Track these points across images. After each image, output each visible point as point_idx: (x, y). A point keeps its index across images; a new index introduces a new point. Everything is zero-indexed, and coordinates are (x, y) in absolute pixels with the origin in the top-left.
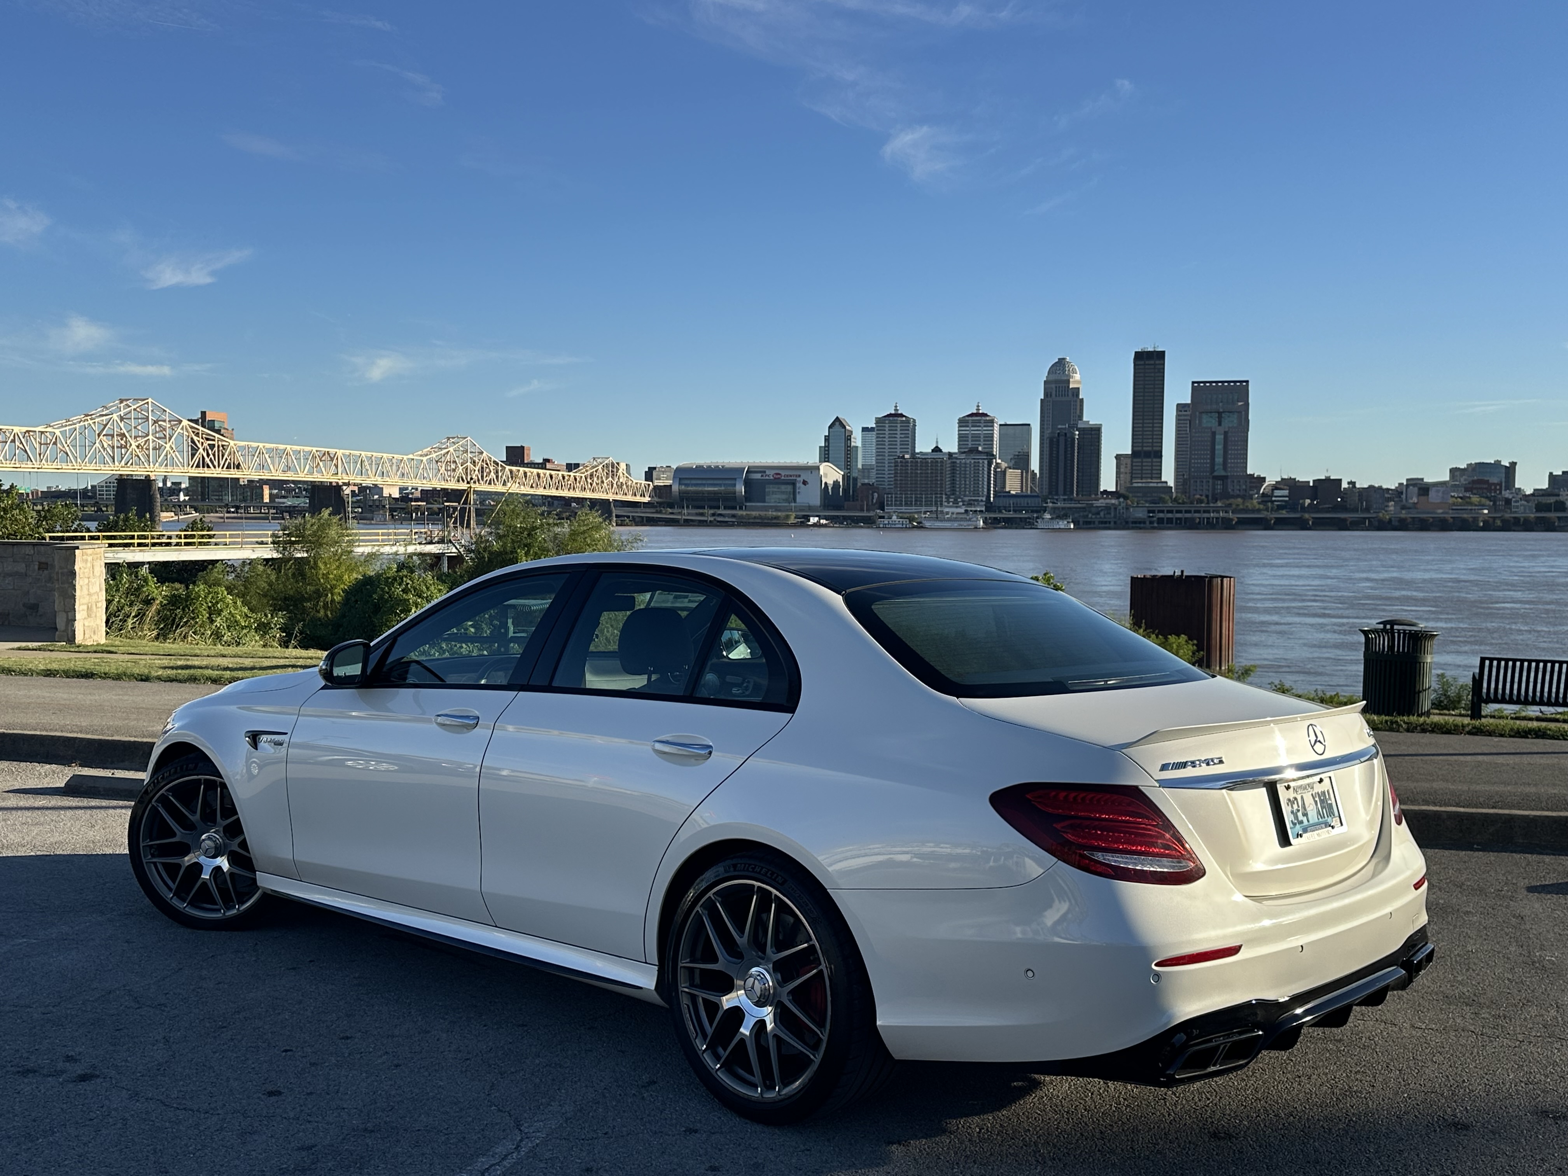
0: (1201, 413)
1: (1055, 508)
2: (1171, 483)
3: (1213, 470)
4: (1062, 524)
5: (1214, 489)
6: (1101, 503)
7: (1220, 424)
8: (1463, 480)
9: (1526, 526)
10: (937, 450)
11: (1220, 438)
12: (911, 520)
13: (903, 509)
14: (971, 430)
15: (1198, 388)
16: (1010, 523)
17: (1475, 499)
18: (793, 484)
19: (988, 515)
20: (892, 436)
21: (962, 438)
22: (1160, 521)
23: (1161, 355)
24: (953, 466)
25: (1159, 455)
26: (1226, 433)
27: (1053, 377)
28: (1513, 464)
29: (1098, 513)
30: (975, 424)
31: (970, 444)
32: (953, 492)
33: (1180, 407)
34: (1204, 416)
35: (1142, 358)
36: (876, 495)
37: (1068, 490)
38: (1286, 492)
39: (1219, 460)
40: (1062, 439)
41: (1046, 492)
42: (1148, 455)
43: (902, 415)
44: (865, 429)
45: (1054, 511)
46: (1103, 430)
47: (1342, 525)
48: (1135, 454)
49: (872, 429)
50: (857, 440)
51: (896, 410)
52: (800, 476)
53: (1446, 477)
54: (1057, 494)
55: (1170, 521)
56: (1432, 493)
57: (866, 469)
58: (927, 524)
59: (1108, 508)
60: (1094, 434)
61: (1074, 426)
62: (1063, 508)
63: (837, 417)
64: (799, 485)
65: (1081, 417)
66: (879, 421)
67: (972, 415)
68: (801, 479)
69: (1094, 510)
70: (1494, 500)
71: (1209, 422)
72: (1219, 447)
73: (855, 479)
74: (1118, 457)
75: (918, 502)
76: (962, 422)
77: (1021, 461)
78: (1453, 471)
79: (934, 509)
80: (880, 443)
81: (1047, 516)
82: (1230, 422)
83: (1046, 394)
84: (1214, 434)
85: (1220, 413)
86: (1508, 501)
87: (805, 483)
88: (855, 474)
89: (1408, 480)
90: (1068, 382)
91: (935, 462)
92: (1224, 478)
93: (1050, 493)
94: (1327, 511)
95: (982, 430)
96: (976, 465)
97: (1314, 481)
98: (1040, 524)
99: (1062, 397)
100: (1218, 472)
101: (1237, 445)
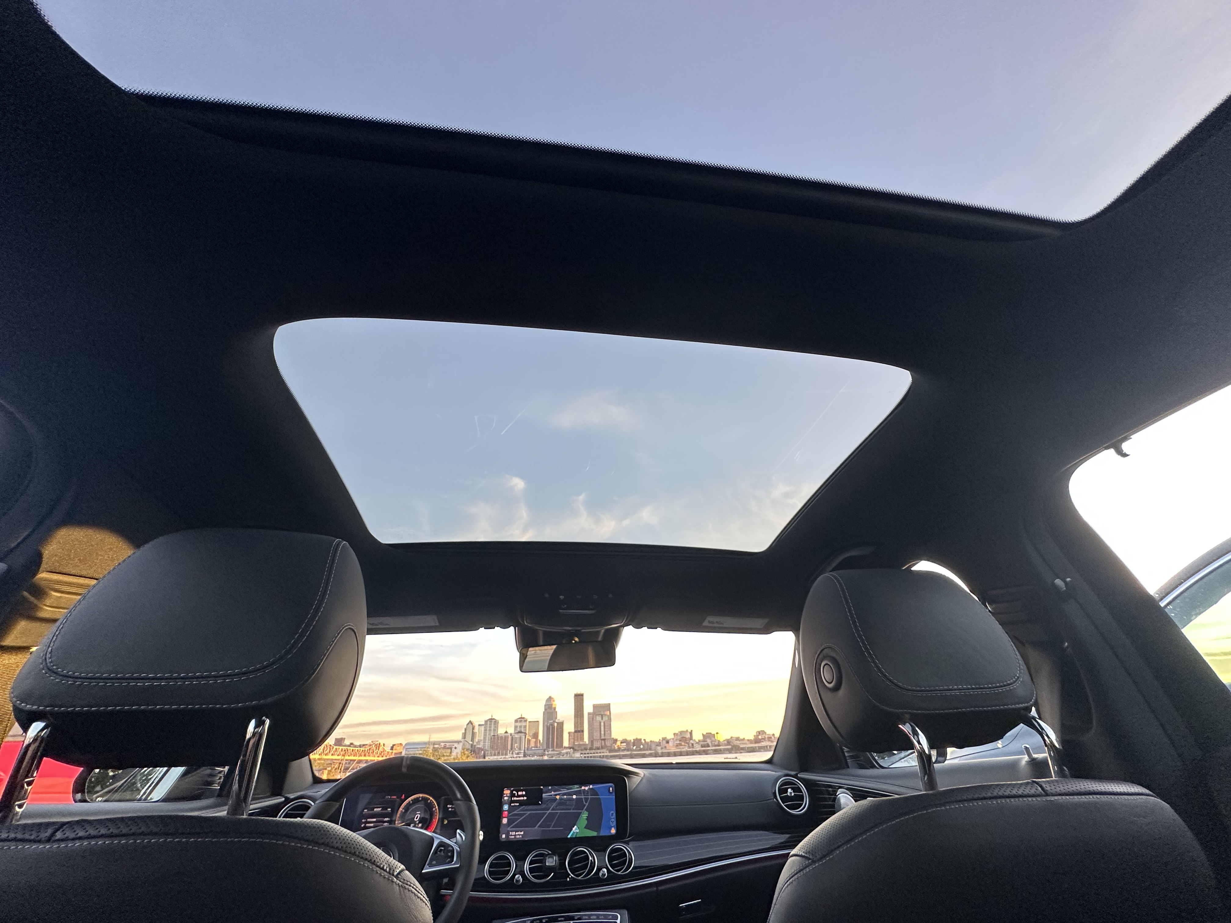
0: (596, 715)
1: (548, 754)
2: (587, 743)
3: (600, 735)
5: (601, 744)
6: (564, 751)
7: (602, 719)
8: (679, 737)
10: (506, 732)
11: (602, 724)
14: (518, 724)
15: (595, 707)
17: (682, 744)
18: (451, 749)
20: (490, 727)
21: (516, 727)
23: (582, 695)
24: (512, 738)
25: (583, 731)
26: (604, 723)
27: (547, 703)
28: (692, 731)
29: (564, 755)
30: (521, 721)
31: (518, 729)
32: (512, 749)
33: (589, 714)
34: (597, 716)
35: (577, 696)
36: (483, 752)
37: (553, 747)
38: (625, 744)
39: (602, 732)
41: (545, 747)
42: (579, 731)
43: (494, 719)
44: (479, 725)
46: (564, 723)
47: (644, 756)
48: (575, 732)
49: (483, 725)
50: (476, 730)
51: (492, 717)
52: (453, 745)
53: (673, 736)
54: (549, 748)
56: (670, 743)
57: (479, 741)
59: (567, 753)
60: (561, 725)
61: (554, 722)
62: (551, 754)
63: (470, 721)
64: (453, 749)
65: (556, 718)
66: (486, 722)
67: (520, 718)
68: (454, 747)
69: (562, 754)
70: (688, 744)
71: (599, 718)
72: (602, 728)
73: (475, 746)
74: (569, 733)
75: (498, 754)
76: (516, 721)
77: (536, 736)
78: (674, 734)
79: (504, 757)
80: (485, 730)
82: (605, 718)
83: (545, 710)
84: (600, 723)
85: (602, 715)
86: (693, 744)
87: (456, 748)
88: (475, 744)
89: (663, 738)
90: (552, 705)
91: (505, 737)
92: (604, 740)
93: (547, 748)
94: (638, 750)
95: (523, 724)
96: (520, 737)
97: (634, 740)
99: (550, 710)
100: (603, 738)
101: (608, 727)
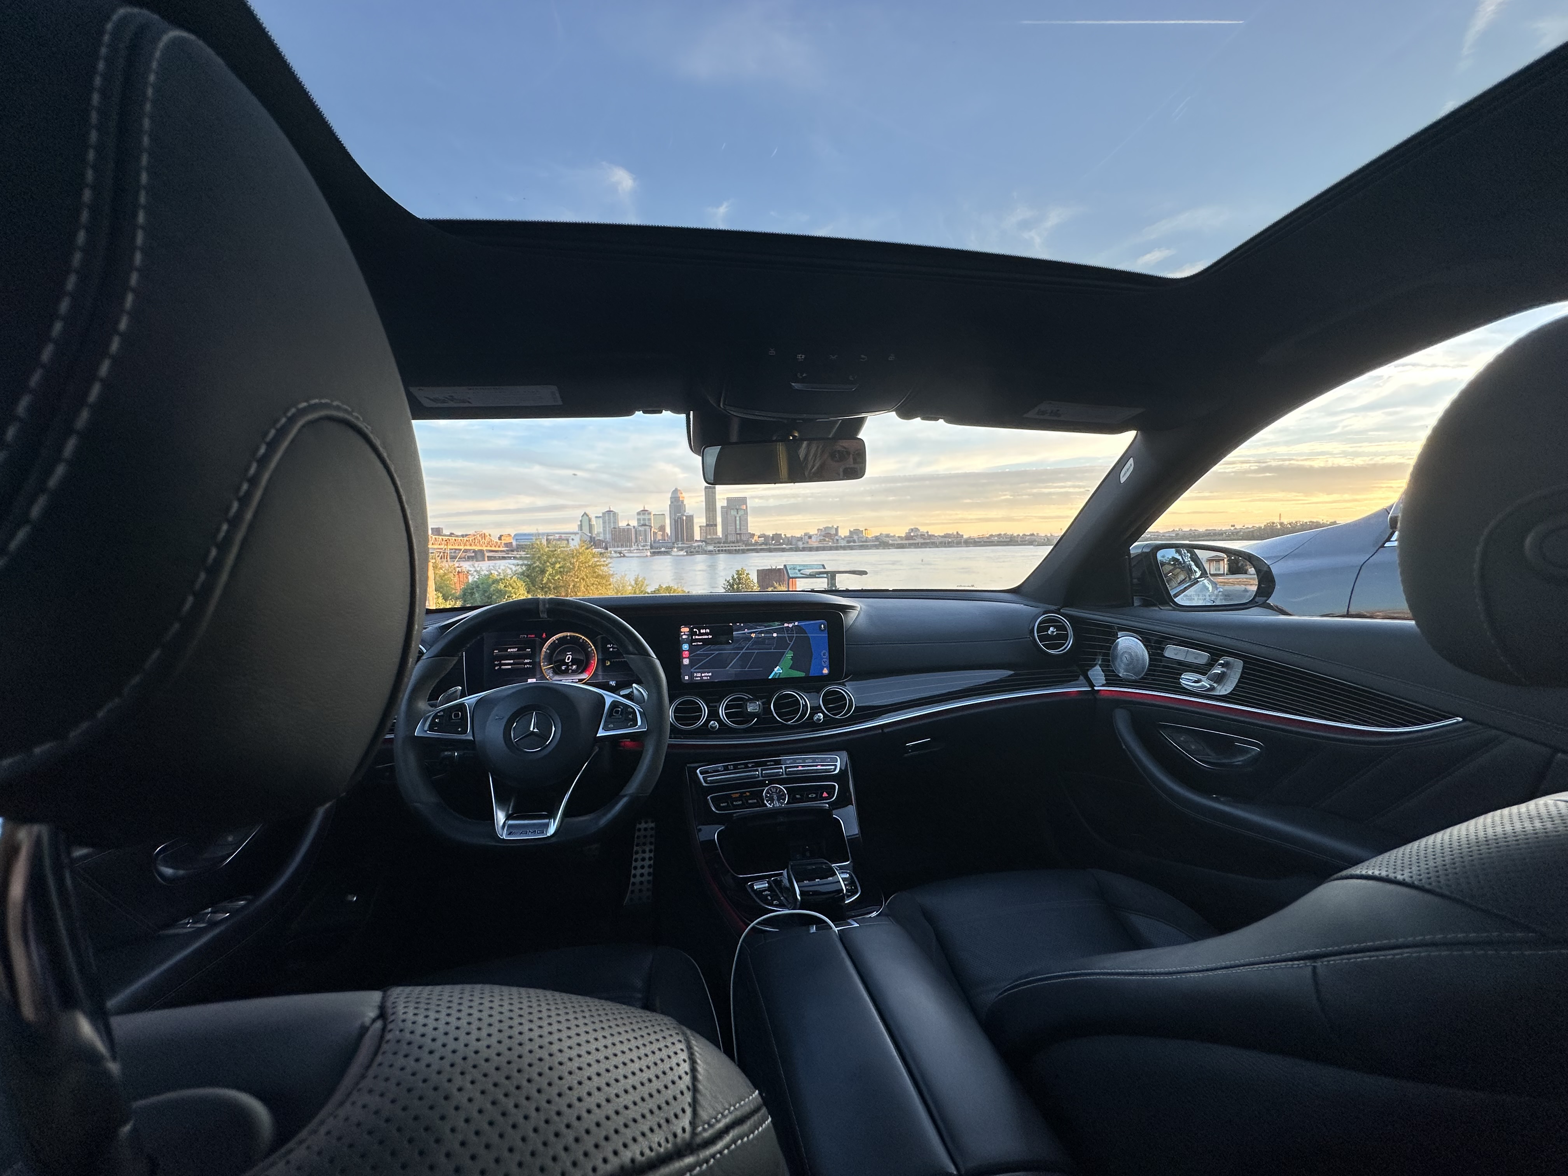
0: (731, 509)
2: (721, 537)
3: (736, 531)
4: (682, 553)
5: (736, 538)
6: (696, 544)
7: (738, 513)
8: (823, 533)
9: (844, 548)
10: (628, 525)
11: (738, 518)
12: (620, 553)
13: (616, 549)
14: (642, 517)
15: (729, 500)
16: (660, 553)
17: (827, 539)
18: (568, 540)
19: (652, 551)
20: (609, 519)
21: (639, 520)
22: (719, 550)
24: (636, 531)
25: (716, 525)
26: (740, 517)
27: (673, 495)
28: (838, 527)
29: (695, 548)
30: (644, 514)
31: (642, 522)
32: (636, 542)
33: (723, 507)
34: (732, 511)
35: (708, 488)
36: (604, 544)
37: (682, 540)
38: (763, 539)
39: (738, 527)
40: (679, 520)
41: (674, 540)
42: (712, 525)
43: (612, 511)
44: (596, 517)
45: (677, 548)
46: (694, 516)
47: (783, 550)
48: (707, 525)
49: (600, 517)
50: (594, 522)
51: (610, 509)
52: (569, 536)
53: (816, 532)
54: (678, 541)
55: (722, 550)
56: (813, 538)
57: (598, 534)
58: (626, 555)
59: (699, 546)
60: (690, 519)
61: (683, 515)
62: (681, 547)
63: (585, 513)
64: (570, 541)
65: (685, 511)
66: (604, 514)
67: (642, 511)
68: (571, 538)
69: (693, 547)
70: (833, 540)
71: (733, 513)
72: (738, 522)
73: (594, 538)
74: (701, 526)
75: (622, 546)
76: (639, 514)
77: (662, 528)
78: (818, 530)
79: (629, 548)
80: (604, 523)
81: (675, 550)
82: (741, 513)
83: (672, 502)
84: (736, 517)
85: (737, 510)
86: (837, 540)
87: (573, 539)
88: (594, 536)
89: (804, 533)
90: (679, 497)
91: (628, 529)
92: (740, 534)
94: (778, 545)
95: (647, 517)
96: (645, 531)
97: (772, 534)
98: (673, 553)
99: (677, 503)
100: (738, 531)
101: (744, 521)
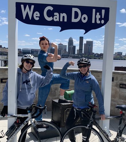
0: (87, 45)
2: (83, 53)
4: (71, 58)
6: (75, 55)
27: (70, 39)
28: (122, 52)
31: (60, 47)
35: (80, 38)
38: (97, 55)
39: (89, 50)
40: (71, 47)
41: (69, 53)
65: (73, 45)
67: (60, 44)
68: (38, 51)
74: (77, 50)
77: (65, 50)
84: (89, 47)
98: (68, 58)
99: (71, 42)
100: (89, 52)
101: (91, 49)
